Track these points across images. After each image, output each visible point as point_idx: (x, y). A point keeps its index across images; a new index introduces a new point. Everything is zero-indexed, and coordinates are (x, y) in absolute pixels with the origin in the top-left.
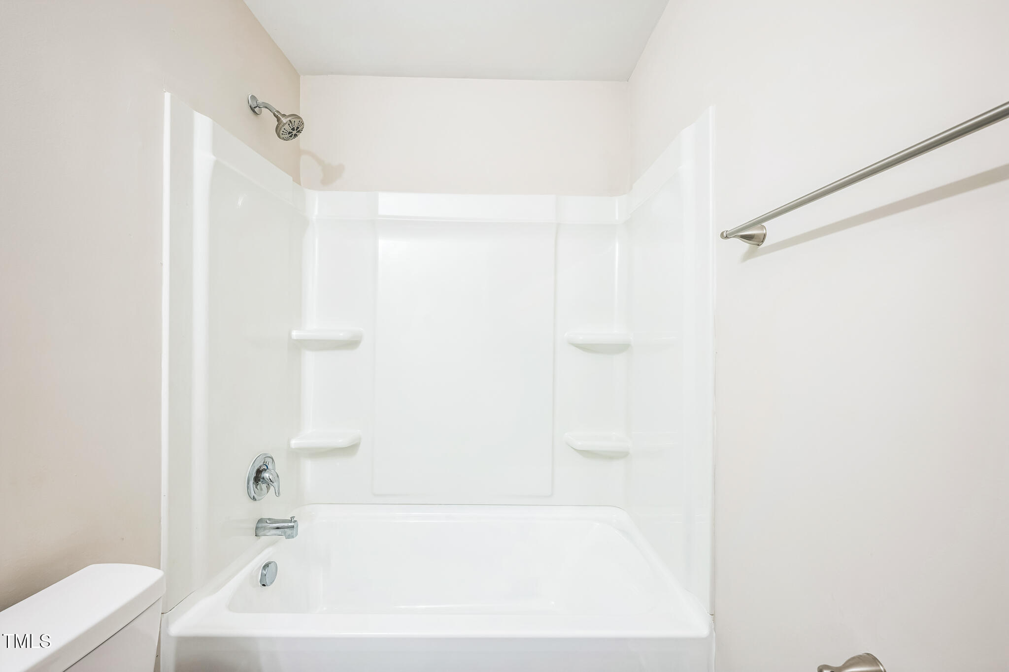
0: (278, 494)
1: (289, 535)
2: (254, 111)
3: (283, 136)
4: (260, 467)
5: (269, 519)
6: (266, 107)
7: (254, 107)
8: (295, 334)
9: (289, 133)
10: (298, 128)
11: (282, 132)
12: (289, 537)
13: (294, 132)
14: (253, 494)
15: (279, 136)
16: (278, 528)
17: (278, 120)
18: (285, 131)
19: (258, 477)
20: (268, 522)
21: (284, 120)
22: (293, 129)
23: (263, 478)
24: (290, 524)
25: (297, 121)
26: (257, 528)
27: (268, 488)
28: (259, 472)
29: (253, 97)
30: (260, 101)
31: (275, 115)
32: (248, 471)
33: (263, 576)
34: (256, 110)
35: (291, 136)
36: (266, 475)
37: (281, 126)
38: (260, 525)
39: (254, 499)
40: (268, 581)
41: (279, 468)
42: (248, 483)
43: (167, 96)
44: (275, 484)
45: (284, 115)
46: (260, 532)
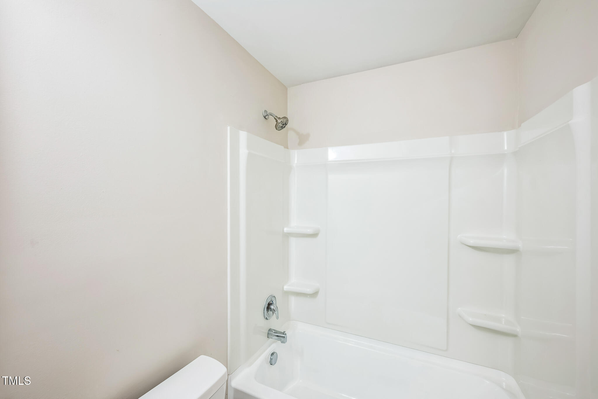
0: (277, 318)
1: (283, 341)
2: (265, 118)
3: (279, 129)
4: (270, 302)
5: (274, 330)
6: (271, 115)
7: (266, 116)
8: (286, 230)
9: (281, 127)
10: (285, 123)
11: (278, 128)
12: (282, 342)
13: (284, 126)
14: (266, 316)
15: (277, 129)
16: (277, 336)
17: (277, 121)
18: (279, 127)
19: (269, 307)
20: (273, 331)
21: (279, 121)
22: (283, 125)
23: (271, 309)
24: (283, 335)
25: (285, 120)
26: (268, 333)
27: (273, 313)
28: (269, 304)
29: (266, 111)
30: (269, 112)
31: (275, 118)
32: (264, 304)
33: (271, 359)
34: (266, 117)
35: (282, 128)
36: (272, 307)
37: (278, 124)
38: (269, 332)
39: (267, 319)
40: (273, 363)
41: (278, 304)
42: (264, 310)
43: (229, 128)
44: (276, 312)
45: (279, 118)
46: (270, 336)
